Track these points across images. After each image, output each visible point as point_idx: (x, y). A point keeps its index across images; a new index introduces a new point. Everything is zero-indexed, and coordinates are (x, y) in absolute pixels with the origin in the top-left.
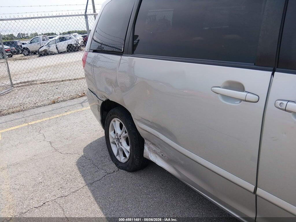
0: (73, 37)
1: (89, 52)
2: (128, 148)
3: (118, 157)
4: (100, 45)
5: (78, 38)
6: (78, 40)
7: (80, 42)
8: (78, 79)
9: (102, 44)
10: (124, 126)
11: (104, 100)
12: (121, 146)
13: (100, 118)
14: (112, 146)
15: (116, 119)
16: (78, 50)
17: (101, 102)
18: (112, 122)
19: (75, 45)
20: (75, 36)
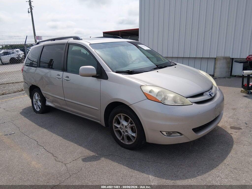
0: (16, 52)
1: (25, 66)
2: (40, 104)
3: (36, 110)
4: (32, 62)
5: (20, 53)
6: (20, 54)
7: (21, 56)
8: (18, 82)
9: (33, 61)
10: (39, 95)
11: (31, 85)
12: (38, 104)
13: (29, 94)
14: (35, 105)
15: (36, 93)
16: (20, 62)
17: (29, 86)
18: (34, 95)
19: (17, 59)
20: (17, 51)
